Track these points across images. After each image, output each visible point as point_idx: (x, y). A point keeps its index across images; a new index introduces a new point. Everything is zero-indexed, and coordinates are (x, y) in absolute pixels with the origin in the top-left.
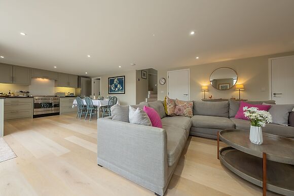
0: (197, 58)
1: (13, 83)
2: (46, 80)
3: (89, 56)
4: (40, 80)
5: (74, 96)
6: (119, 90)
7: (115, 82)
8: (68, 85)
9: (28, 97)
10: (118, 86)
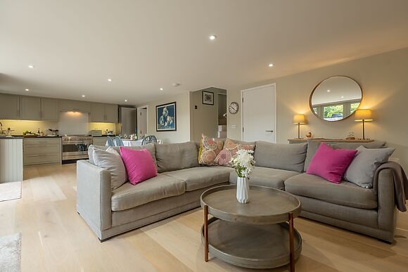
0: (271, 65)
1: (41, 120)
2: (77, 114)
3: (110, 80)
4: (71, 113)
5: (114, 136)
6: (169, 125)
7: (164, 113)
8: (105, 120)
9: (58, 136)
10: (168, 119)
